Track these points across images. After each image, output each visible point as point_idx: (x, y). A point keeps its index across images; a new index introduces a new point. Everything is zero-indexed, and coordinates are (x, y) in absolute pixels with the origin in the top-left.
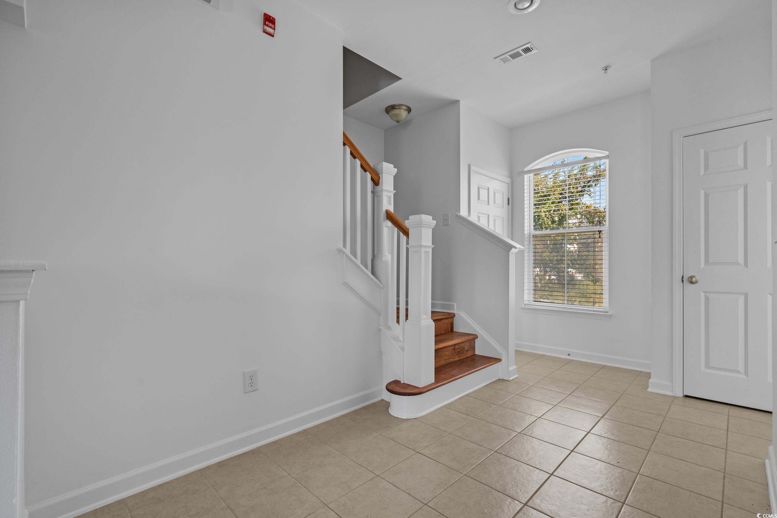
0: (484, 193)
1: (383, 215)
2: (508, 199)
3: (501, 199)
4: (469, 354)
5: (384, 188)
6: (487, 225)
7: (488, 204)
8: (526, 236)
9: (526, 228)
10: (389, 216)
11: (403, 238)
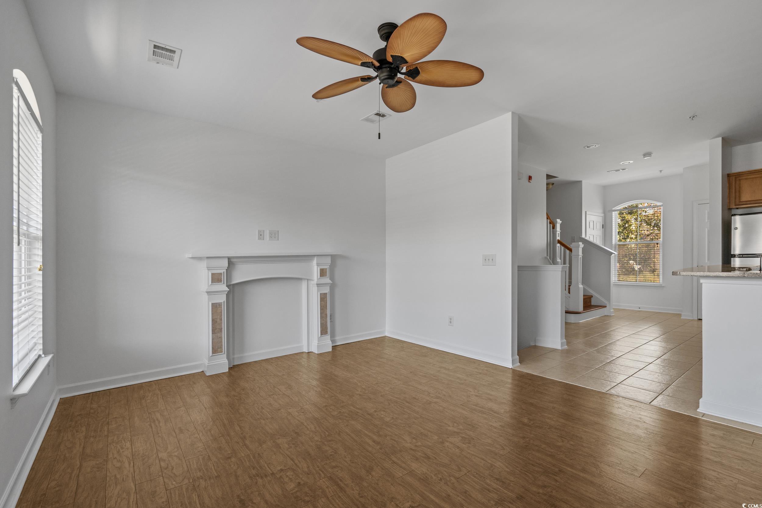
0: (592, 224)
1: (557, 242)
2: (603, 225)
3: (599, 226)
4: (589, 304)
5: (557, 230)
6: (593, 240)
7: (594, 229)
8: (613, 245)
9: (613, 241)
10: (559, 242)
11: (568, 251)
